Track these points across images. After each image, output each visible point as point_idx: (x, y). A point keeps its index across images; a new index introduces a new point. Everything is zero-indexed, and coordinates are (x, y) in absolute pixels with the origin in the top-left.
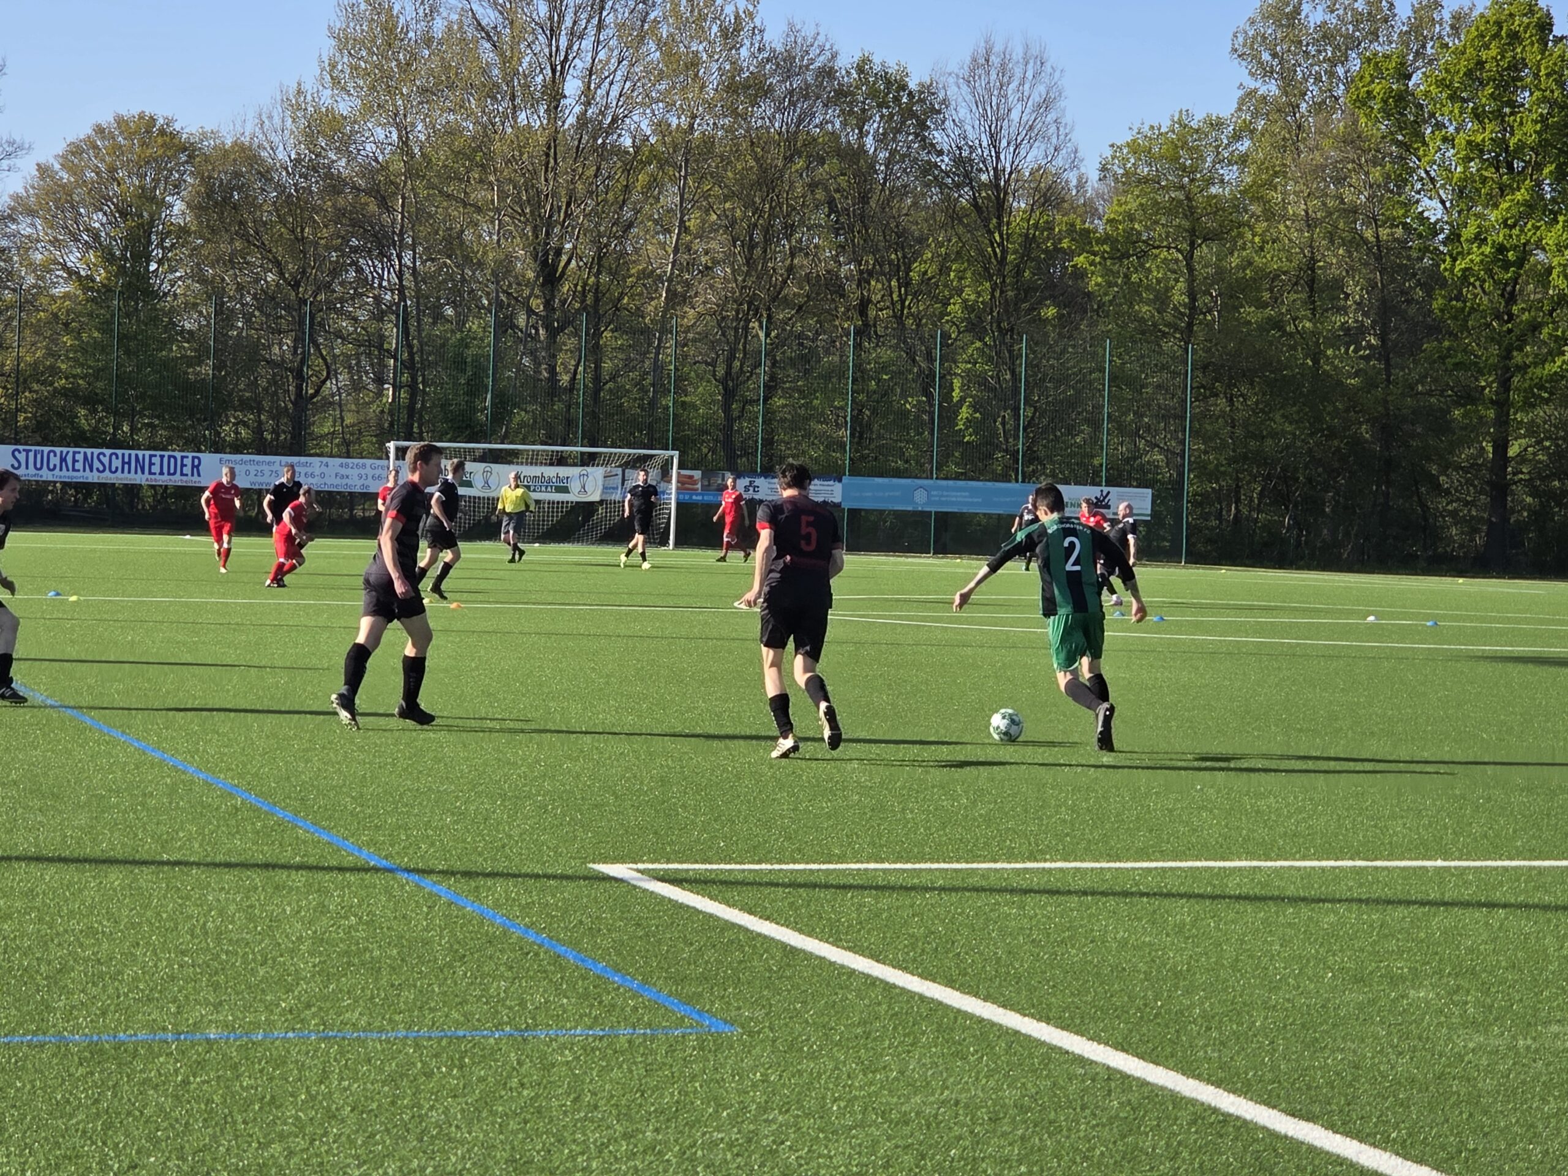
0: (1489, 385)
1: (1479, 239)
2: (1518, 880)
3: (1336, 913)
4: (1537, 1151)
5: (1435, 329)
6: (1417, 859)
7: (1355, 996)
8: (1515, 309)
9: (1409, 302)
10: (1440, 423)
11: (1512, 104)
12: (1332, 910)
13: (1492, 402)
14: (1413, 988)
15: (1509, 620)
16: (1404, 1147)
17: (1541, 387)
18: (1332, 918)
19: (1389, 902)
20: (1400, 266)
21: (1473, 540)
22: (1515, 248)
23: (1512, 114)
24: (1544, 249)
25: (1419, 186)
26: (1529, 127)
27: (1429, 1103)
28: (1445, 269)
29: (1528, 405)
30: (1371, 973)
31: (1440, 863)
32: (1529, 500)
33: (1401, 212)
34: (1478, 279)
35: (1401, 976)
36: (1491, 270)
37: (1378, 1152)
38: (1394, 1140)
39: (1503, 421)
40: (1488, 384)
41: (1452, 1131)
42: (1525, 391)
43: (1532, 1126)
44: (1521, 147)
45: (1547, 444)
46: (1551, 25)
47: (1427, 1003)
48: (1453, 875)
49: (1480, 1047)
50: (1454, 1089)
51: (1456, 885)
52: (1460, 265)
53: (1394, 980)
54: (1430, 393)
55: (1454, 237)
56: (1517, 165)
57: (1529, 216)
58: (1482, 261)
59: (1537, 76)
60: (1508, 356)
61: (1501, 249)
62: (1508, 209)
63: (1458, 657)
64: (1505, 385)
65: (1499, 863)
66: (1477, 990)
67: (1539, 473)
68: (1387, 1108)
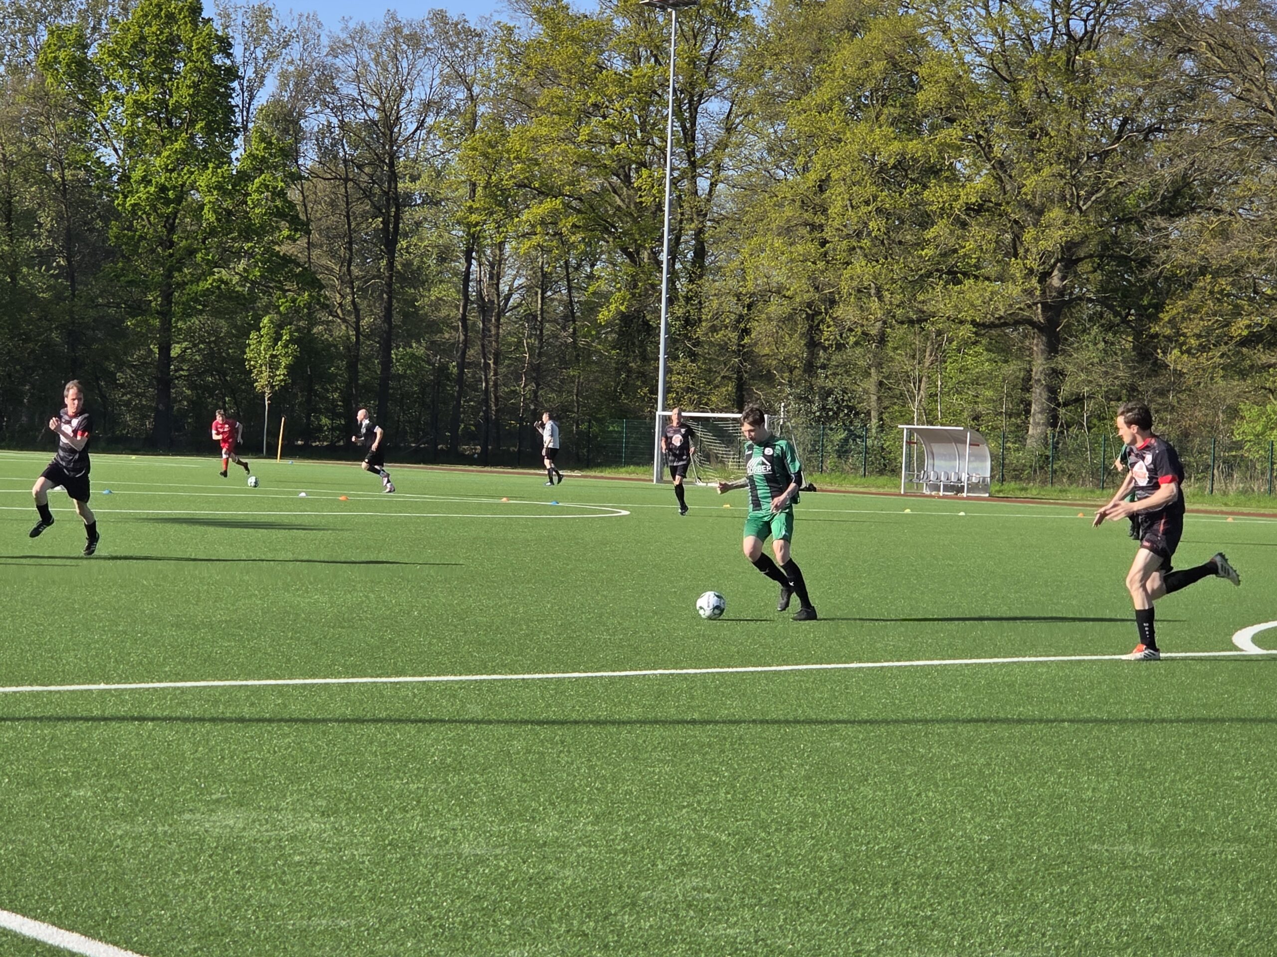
0: (155, 299)
1: (145, 181)
2: (165, 698)
3: (14, 729)
4: (166, 915)
5: (110, 254)
6: (84, 683)
7: (25, 797)
8: (175, 238)
9: (91, 230)
10: (116, 330)
11: (170, 71)
12: (12, 728)
13: (158, 312)
14: (75, 788)
15: (170, 489)
16: (59, 918)
17: (196, 301)
18: (11, 733)
19: (59, 719)
20: (83, 201)
21: (144, 424)
22: (174, 188)
23: (170, 79)
24: (197, 190)
25: (95, 136)
26: (184, 91)
27: (83, 881)
28: (118, 205)
29: (186, 315)
30: (41, 777)
31: (102, 686)
32: (189, 392)
33: (83, 157)
34: (145, 213)
35: (66, 779)
36: (155, 206)
37: (37, 923)
38: (52, 913)
39: (166, 327)
40: (153, 298)
41: (99, 904)
42: (183, 304)
43: (165, 895)
44: (178, 106)
45: (202, 346)
46: (201, 9)
47: (86, 800)
48: (112, 696)
49: (126, 833)
50: (104, 868)
51: (115, 704)
52: (130, 201)
53: (59, 782)
54: (108, 305)
55: (125, 179)
56: (176, 121)
57: (185, 162)
58: (148, 198)
59: (189, 48)
60: (170, 276)
61: (163, 189)
62: (168, 157)
63: (126, 519)
64: (167, 297)
65: (151, 685)
66: (128, 788)
67: (196, 370)
68: (48, 887)
